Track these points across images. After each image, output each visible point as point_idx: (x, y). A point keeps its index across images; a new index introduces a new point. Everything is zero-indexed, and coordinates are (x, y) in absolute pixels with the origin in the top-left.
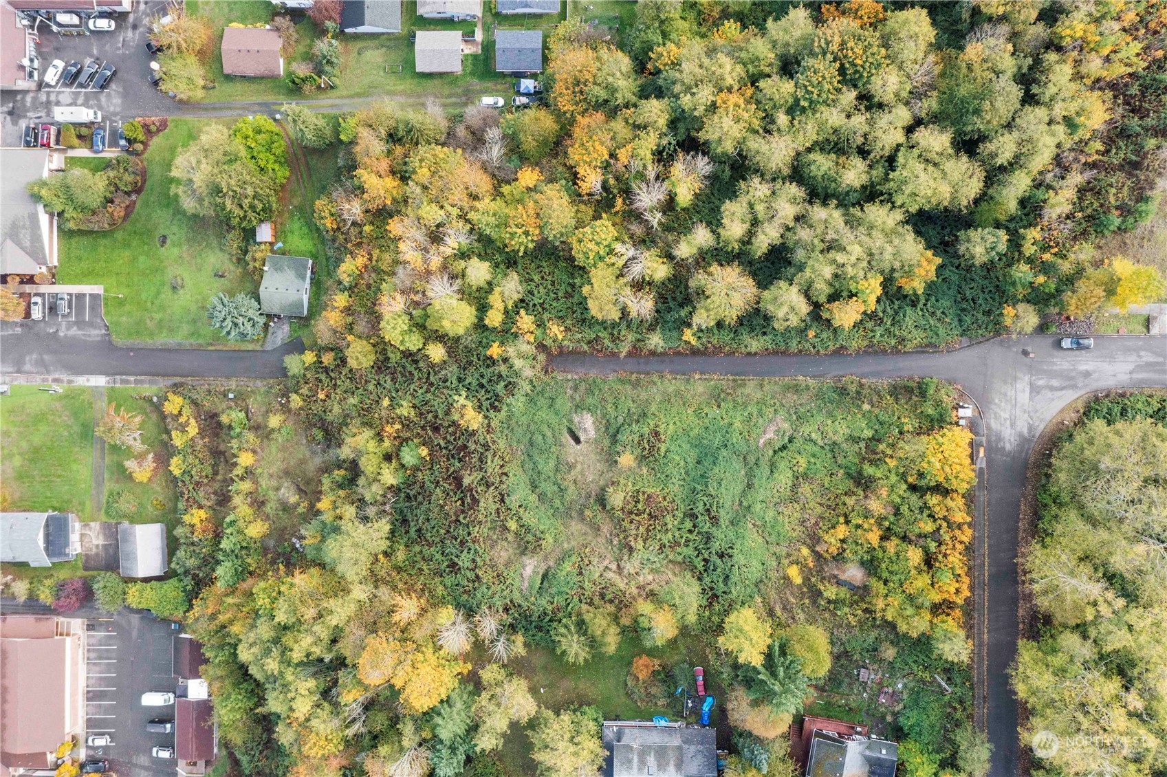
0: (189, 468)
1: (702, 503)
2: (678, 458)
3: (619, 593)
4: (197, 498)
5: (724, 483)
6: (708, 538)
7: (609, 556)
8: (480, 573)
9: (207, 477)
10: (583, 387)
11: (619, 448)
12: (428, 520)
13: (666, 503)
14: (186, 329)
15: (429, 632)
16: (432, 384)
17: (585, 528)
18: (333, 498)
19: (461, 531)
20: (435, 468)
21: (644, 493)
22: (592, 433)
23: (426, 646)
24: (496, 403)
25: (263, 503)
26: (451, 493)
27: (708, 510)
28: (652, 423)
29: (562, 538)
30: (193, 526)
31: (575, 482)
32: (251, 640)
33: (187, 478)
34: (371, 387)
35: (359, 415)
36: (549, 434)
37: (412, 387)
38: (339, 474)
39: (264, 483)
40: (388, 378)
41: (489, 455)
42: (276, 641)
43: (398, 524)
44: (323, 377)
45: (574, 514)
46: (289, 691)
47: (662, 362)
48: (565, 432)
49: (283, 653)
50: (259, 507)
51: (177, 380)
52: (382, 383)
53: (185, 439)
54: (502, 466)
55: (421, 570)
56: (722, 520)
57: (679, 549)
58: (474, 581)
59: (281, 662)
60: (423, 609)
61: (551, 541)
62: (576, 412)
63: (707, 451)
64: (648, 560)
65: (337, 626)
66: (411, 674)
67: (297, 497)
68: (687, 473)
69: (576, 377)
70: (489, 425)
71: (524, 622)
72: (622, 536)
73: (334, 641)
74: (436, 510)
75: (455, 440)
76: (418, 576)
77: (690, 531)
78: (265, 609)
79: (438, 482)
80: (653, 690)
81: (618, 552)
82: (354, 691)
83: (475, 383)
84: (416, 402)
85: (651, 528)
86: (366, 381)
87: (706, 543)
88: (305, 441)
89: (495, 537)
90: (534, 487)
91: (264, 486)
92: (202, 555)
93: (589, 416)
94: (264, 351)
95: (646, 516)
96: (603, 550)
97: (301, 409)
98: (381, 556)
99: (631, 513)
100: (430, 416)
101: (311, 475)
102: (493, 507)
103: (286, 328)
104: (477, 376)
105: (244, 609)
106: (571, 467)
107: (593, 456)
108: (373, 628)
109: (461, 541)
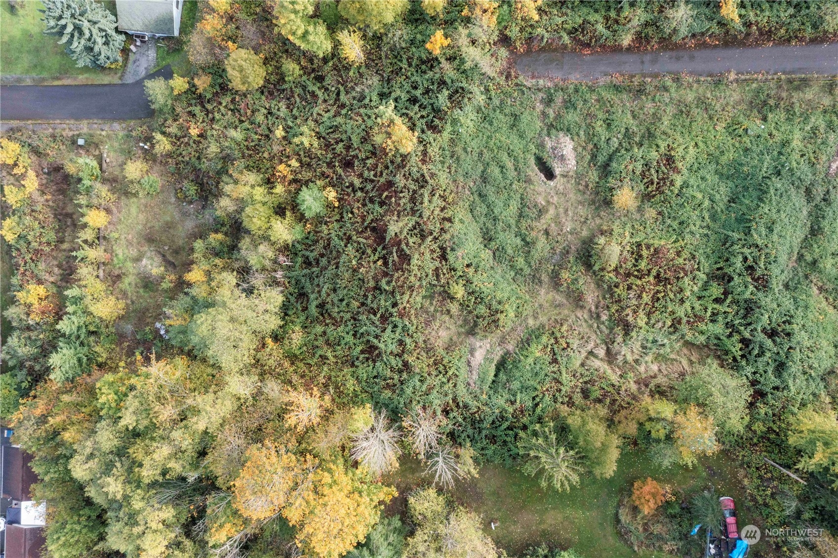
0: (25, 233)
1: (740, 258)
2: (699, 196)
3: (610, 389)
4: (36, 272)
5: (777, 228)
6: (749, 308)
7: (594, 337)
8: (411, 359)
9: (49, 244)
10: (559, 98)
11: (612, 182)
12: (335, 290)
13: (681, 260)
14: (26, 61)
15: (338, 442)
16: (343, 106)
17: (560, 298)
18: (207, 267)
19: (382, 302)
20: (346, 218)
21: (648, 247)
22: (572, 163)
23: (334, 462)
24: (437, 122)
25: (119, 277)
26: (369, 251)
27: (751, 268)
28: (663, 145)
29: (528, 310)
30: (29, 306)
31: (547, 233)
32: (88, 451)
33: (22, 245)
34: (260, 118)
35: (243, 157)
36: (509, 164)
37: (316, 110)
38: (216, 238)
39: (121, 251)
40: (283, 105)
41: (426, 193)
42: (121, 452)
43: (293, 299)
44: (197, 110)
45: (545, 278)
46: (137, 524)
47: (678, 59)
48: (532, 161)
49: (130, 470)
50: (114, 282)
51: (14, 123)
52: (274, 111)
53: (20, 196)
54: (442, 210)
55: (323, 358)
56: (774, 281)
57: (702, 326)
58: (400, 372)
59: (128, 481)
60: (327, 411)
61: (512, 314)
62: (549, 135)
63: (747, 183)
64: (654, 341)
65: (206, 432)
66: (313, 503)
67: (162, 269)
68: (713, 217)
69: (549, 84)
70: (425, 153)
71: (470, 431)
72: (614, 308)
73: (202, 454)
74: (347, 275)
75: (375, 175)
76: (319, 366)
77: (717, 301)
78: (110, 408)
79: (349, 238)
80: (657, 529)
81: (607, 331)
82: (228, 526)
83: (404, 96)
84: (321, 129)
85: (660, 295)
86: (253, 112)
87: (745, 317)
88: (173, 200)
89: (432, 309)
90: (488, 238)
91: (121, 256)
92: (39, 343)
93: (568, 139)
94: (123, 85)
95: (651, 279)
96: (584, 329)
97: (169, 155)
98: (269, 341)
99: (628, 275)
100: (340, 148)
101: (181, 242)
102: (430, 266)
103: (152, 54)
104: (407, 87)
105: (83, 410)
106: (541, 212)
107: (572, 196)
108: (257, 435)
109: (382, 316)
